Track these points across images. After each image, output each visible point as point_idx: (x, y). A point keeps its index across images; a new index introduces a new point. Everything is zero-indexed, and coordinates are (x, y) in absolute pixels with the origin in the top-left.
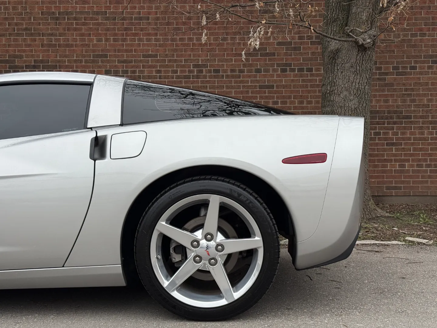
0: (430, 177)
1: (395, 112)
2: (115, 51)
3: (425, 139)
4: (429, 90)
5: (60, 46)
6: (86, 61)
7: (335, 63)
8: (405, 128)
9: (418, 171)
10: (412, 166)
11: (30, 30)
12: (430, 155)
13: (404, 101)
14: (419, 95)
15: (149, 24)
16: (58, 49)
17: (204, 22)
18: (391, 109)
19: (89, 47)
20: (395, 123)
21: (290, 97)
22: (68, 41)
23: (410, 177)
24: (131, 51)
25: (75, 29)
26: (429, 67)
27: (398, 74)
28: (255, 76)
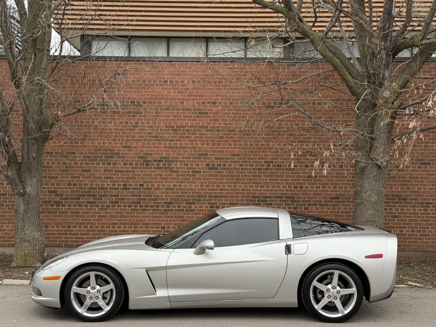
0: (420, 239)
1: (397, 195)
2: (213, 151)
3: (416, 214)
4: (419, 181)
5: (177, 148)
6: (194, 158)
7: (364, 174)
8: (403, 206)
9: (412, 235)
10: (408, 231)
11: (158, 137)
12: (420, 224)
13: (403, 188)
14: (412, 185)
15: (236, 134)
16: (175, 150)
18: (394, 194)
19: (196, 148)
20: (397, 203)
21: (328, 184)
22: (183, 145)
23: (407, 238)
24: (223, 151)
25: (187, 137)
26: (419, 167)
28: (305, 170)
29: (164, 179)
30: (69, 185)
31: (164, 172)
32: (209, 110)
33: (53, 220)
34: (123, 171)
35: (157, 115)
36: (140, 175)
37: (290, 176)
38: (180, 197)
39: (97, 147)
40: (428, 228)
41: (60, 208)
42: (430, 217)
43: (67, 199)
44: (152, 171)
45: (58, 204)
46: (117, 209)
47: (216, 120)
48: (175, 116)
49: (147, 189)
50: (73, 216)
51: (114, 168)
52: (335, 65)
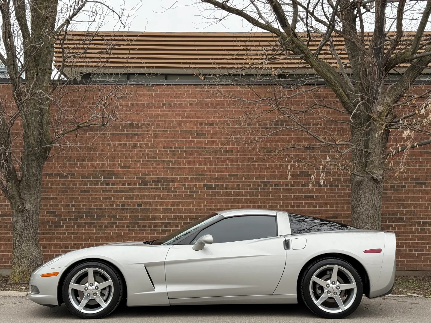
0: (417, 258)
1: (393, 215)
2: (210, 172)
3: (413, 233)
4: (415, 201)
5: (174, 168)
6: (191, 178)
7: (360, 188)
8: (400, 225)
9: (410, 254)
11: (156, 158)
12: (417, 243)
13: (399, 208)
15: (233, 155)
16: (173, 171)
17: (289, 168)
18: (391, 213)
19: (194, 169)
20: (393, 222)
21: (324, 203)
22: (180, 165)
23: (405, 258)
24: (221, 172)
25: (185, 158)
26: (414, 187)
27: (394, 190)
28: (302, 189)
29: (162, 199)
30: (67, 205)
31: (162, 192)
32: (207, 131)
33: (50, 241)
34: (121, 192)
35: (155, 137)
36: (138, 195)
37: (286, 196)
38: (178, 217)
39: (96, 168)
40: (426, 247)
41: (58, 229)
42: (426, 236)
43: (66, 219)
44: (150, 191)
45: (56, 225)
46: (115, 230)
47: (213, 141)
48: (173, 138)
49: (144, 209)
50: (71, 237)
51: (113, 188)
52: (329, 81)
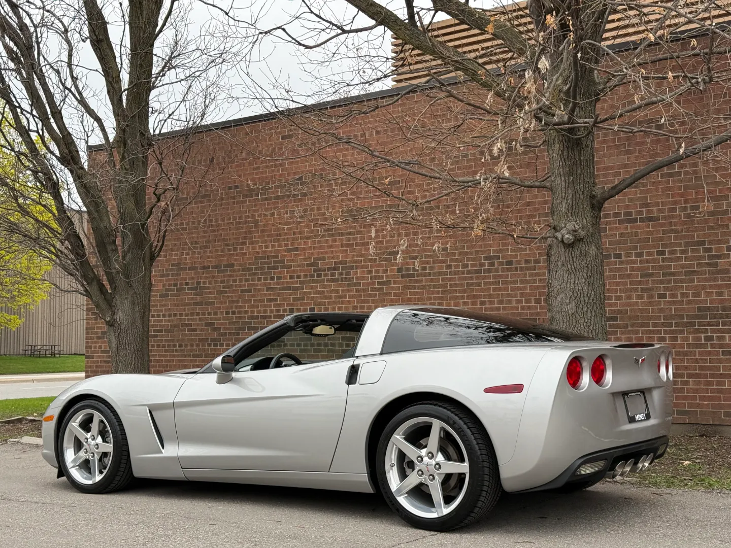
5: (357, 245)
6: (380, 260)
11: (331, 230)
16: (355, 249)
30: (227, 313)
31: (340, 285)
32: (401, 176)
36: (310, 293)
39: (258, 253)
43: (226, 334)
44: (326, 285)
51: (278, 284)
